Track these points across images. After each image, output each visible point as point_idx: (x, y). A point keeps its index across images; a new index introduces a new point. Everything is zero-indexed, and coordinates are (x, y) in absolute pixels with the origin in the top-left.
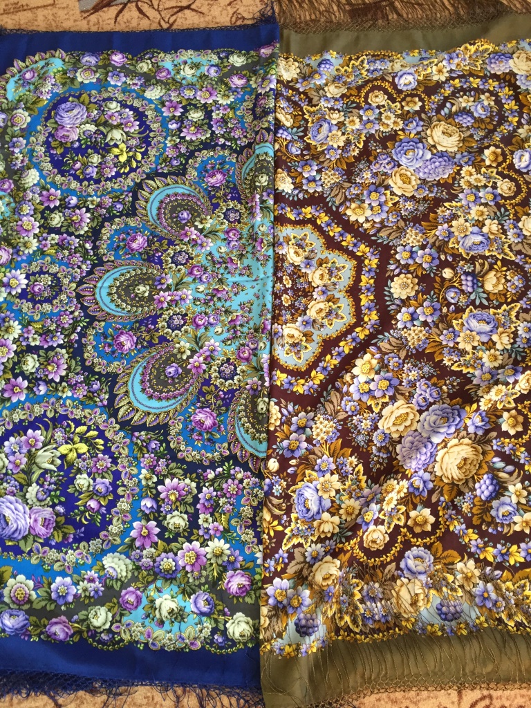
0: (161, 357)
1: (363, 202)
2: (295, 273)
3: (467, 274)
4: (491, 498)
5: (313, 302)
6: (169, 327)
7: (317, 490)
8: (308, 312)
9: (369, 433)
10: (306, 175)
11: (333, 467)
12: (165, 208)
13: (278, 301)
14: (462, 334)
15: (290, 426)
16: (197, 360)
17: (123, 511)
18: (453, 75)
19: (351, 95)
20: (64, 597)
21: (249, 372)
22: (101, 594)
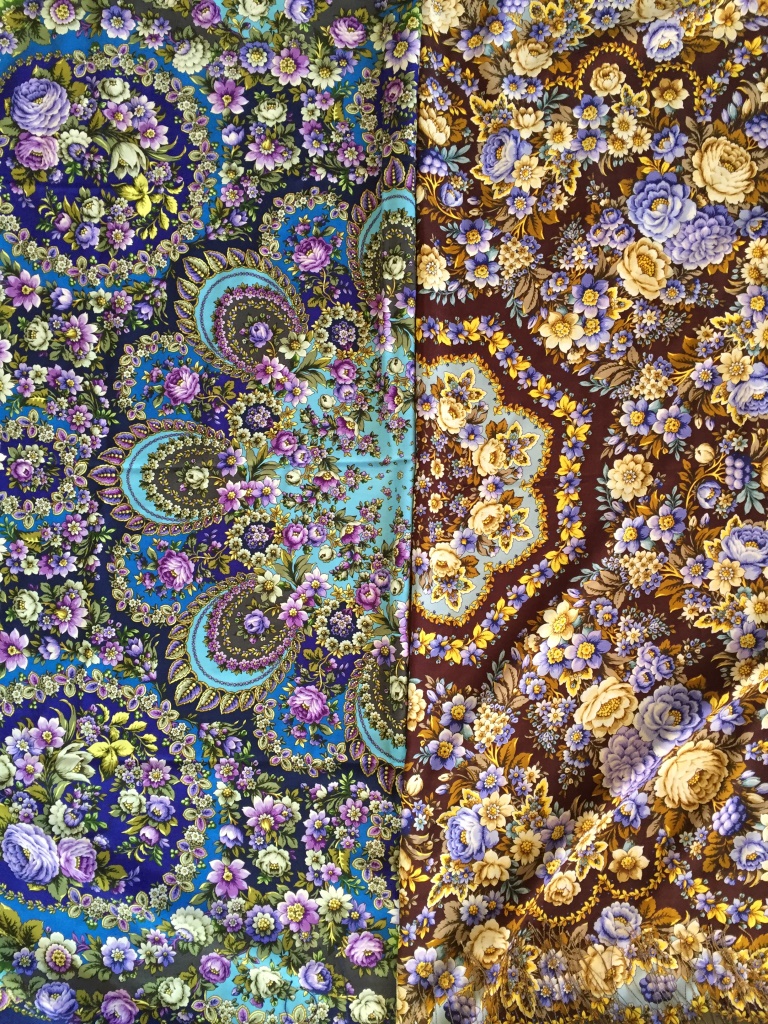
0: (236, 599)
1: (570, 309)
2: (449, 450)
3: (735, 455)
4: (733, 832)
5: (480, 504)
6: (245, 546)
7: (479, 817)
8: (470, 521)
9: (559, 729)
10: (472, 252)
11: (503, 781)
12: (226, 318)
13: (421, 508)
14: (716, 566)
15: (439, 718)
16: (294, 604)
17: (193, 844)
18: (752, 28)
19: (559, 73)
20: (121, 964)
21: (375, 626)
22: (172, 960)
